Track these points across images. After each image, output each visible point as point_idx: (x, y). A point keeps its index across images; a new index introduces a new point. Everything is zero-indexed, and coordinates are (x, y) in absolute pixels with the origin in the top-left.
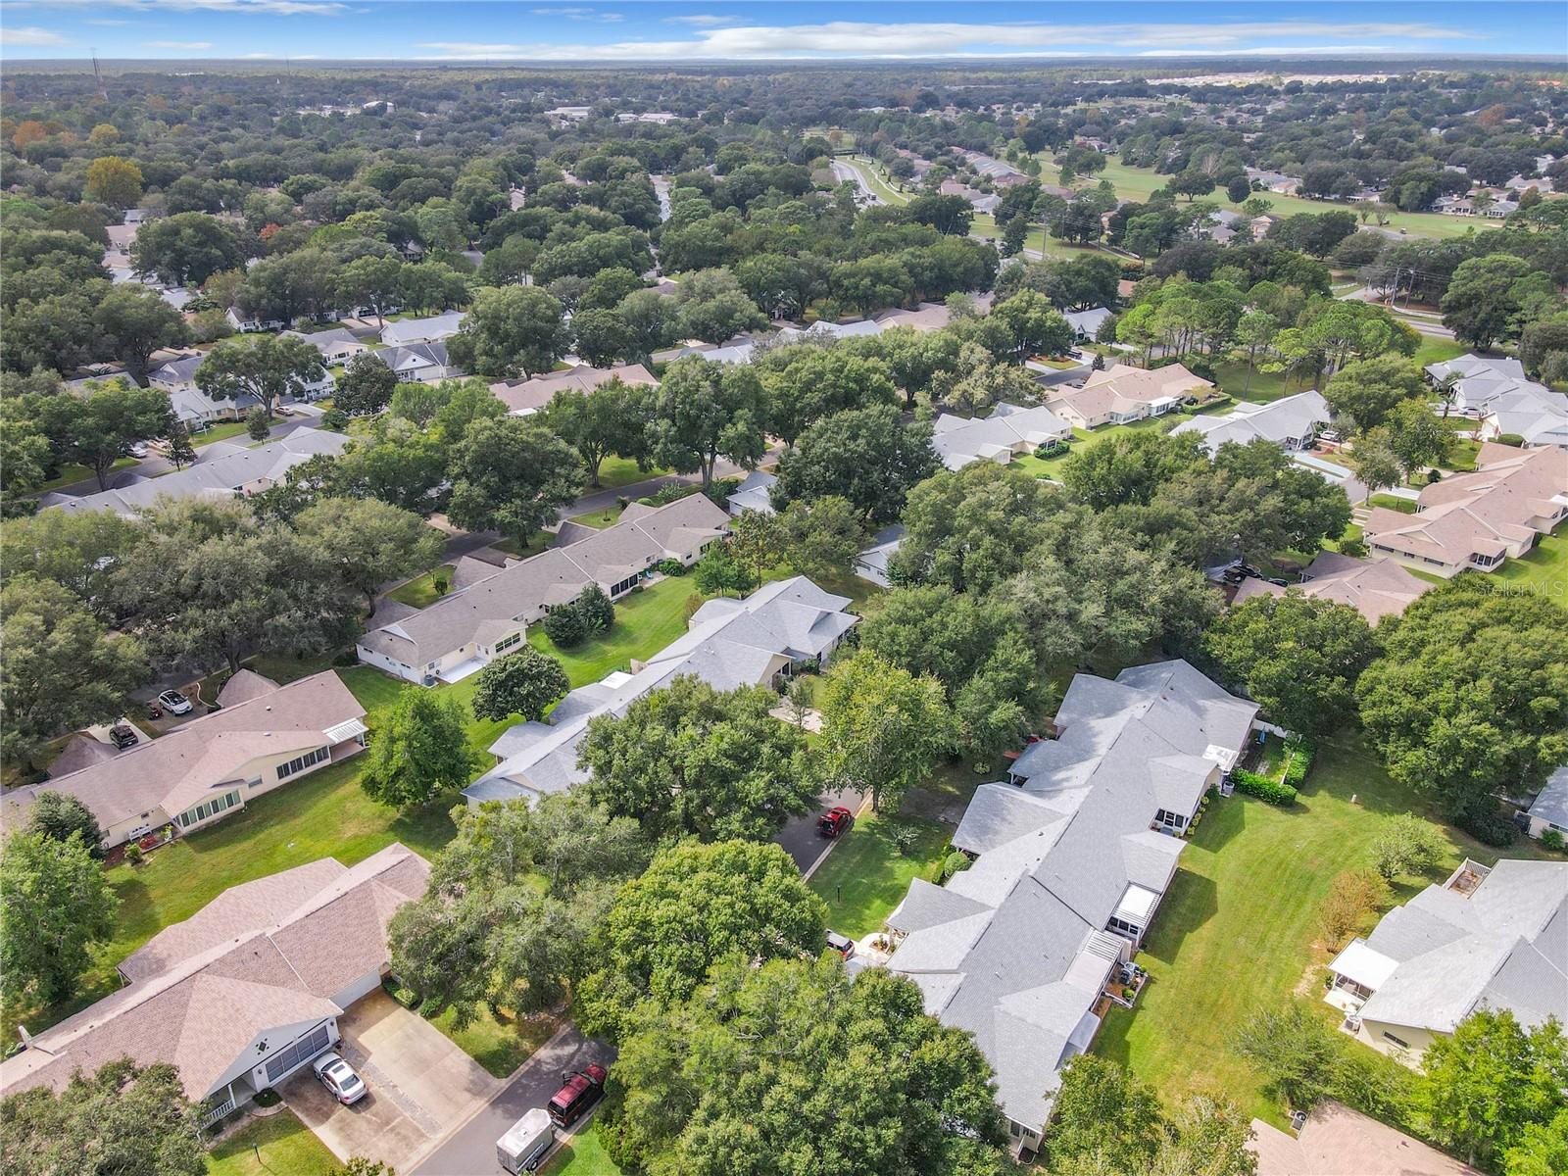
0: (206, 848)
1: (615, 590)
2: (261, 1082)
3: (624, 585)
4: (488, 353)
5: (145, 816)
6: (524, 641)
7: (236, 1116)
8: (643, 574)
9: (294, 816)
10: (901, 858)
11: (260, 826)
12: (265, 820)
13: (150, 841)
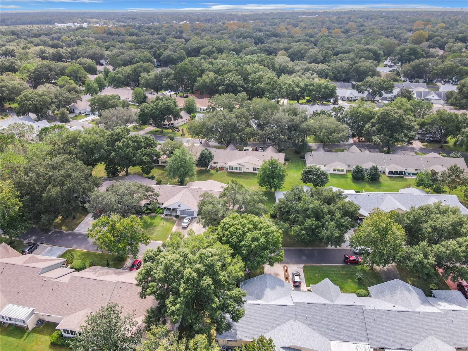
0: (228, 176)
1: (390, 173)
2: (178, 213)
3: (396, 173)
4: (455, 98)
5: (225, 164)
6: (345, 172)
7: (171, 215)
8: (409, 174)
9: (248, 179)
10: (356, 282)
11: (241, 177)
12: (243, 177)
13: (222, 169)
